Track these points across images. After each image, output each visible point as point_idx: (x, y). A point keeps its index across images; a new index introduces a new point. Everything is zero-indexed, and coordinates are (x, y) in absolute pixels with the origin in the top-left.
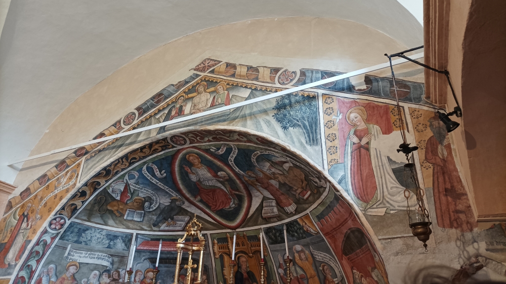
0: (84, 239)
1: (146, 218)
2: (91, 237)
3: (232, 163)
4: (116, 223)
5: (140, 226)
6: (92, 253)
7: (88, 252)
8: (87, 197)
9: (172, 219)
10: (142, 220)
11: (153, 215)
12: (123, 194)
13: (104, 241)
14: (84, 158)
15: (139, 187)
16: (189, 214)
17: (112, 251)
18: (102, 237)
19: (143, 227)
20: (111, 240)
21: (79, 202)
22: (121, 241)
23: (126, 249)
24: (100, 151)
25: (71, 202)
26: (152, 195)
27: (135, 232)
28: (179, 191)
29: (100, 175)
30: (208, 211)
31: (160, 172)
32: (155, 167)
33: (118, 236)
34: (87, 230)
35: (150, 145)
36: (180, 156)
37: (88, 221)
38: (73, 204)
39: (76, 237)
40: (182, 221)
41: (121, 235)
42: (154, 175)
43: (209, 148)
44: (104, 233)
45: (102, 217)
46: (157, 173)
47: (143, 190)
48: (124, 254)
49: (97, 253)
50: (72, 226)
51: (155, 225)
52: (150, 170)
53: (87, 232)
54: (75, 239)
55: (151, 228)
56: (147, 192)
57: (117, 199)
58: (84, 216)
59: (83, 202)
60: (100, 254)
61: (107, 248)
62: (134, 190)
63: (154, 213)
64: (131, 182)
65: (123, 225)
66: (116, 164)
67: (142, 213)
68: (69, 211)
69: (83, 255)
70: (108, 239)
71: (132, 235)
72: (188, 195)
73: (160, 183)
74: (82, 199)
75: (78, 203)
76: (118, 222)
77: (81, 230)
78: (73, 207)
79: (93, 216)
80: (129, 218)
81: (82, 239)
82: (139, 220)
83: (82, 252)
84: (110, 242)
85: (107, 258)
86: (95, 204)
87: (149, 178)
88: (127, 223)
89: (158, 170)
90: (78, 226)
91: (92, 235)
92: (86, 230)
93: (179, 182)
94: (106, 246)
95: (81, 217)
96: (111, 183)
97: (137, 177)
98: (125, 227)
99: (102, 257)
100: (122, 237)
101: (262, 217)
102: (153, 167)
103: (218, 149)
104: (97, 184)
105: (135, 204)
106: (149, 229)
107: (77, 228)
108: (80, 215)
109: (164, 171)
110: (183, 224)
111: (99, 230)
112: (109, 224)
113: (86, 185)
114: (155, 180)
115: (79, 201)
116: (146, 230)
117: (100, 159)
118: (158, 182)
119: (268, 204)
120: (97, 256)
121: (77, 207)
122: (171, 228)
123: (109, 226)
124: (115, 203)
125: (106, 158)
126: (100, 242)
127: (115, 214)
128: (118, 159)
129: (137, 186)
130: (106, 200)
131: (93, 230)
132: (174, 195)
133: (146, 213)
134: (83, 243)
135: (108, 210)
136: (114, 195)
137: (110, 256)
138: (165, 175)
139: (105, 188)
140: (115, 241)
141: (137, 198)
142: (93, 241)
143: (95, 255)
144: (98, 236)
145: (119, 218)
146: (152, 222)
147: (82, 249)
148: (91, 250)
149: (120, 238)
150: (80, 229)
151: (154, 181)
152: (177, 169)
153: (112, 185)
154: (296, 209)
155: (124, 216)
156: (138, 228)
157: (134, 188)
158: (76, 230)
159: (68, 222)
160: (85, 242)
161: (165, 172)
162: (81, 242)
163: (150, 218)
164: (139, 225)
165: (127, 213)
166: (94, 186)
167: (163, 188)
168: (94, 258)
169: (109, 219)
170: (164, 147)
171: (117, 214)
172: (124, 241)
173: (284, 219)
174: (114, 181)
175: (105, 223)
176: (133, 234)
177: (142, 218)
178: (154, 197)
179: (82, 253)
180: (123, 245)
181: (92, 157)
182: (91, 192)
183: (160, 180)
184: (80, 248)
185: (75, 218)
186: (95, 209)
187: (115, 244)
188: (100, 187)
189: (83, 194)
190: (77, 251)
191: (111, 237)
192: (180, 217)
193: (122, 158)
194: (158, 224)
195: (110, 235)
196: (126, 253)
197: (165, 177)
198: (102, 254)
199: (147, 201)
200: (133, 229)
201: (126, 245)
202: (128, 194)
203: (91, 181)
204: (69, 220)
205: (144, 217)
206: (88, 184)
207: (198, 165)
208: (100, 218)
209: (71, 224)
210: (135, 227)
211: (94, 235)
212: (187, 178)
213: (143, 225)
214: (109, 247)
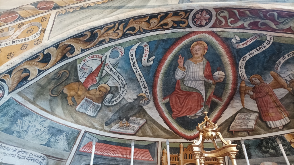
0: (18, 129)
1: (100, 114)
2: (29, 126)
3: (242, 62)
4: (65, 114)
5: (91, 123)
6: (23, 150)
7: (18, 149)
8: (48, 66)
9: (128, 119)
10: (95, 115)
11: (110, 111)
12: (92, 75)
13: (43, 134)
14: (53, 13)
15: (114, 70)
16: (146, 117)
17: (50, 151)
18: (43, 129)
19: (95, 124)
20: (53, 135)
21: (35, 70)
22: (65, 138)
23: (68, 149)
24: (82, 8)
25: (26, 67)
26: (122, 86)
27: (83, 129)
28: (153, 87)
29: (81, 38)
30: (167, 116)
31: (149, 58)
32: (147, 48)
33: (63, 131)
34: (27, 115)
35: (165, 15)
36: (186, 41)
37: (32, 103)
38: (26, 70)
39: (9, 123)
40: (136, 123)
41: (66, 130)
42: (139, 60)
43: (232, 37)
44: (47, 124)
45: (50, 101)
46: (145, 59)
47: (115, 77)
48: (63, 156)
49: (30, 151)
50: (9, 105)
51: (107, 124)
52: (140, 52)
53: (25, 119)
54: (6, 126)
55: (103, 126)
56: (119, 81)
57: (81, 80)
58: (32, 93)
59: (40, 71)
60: (34, 153)
61: (45, 145)
62: (108, 74)
63: (112, 109)
64: (110, 62)
65: (72, 117)
66: (109, 29)
67: (98, 106)
68: (16, 79)
69: (10, 152)
70: (49, 133)
71: (79, 132)
72: (159, 94)
73: (140, 72)
74: (41, 66)
75: (33, 70)
76: (67, 112)
77: (18, 115)
78: (25, 74)
79: (42, 96)
80: (82, 110)
81: (15, 128)
82: (92, 114)
83: (9, 147)
84: (51, 137)
85: (40, 160)
86: (53, 79)
87: (132, 63)
88: (77, 116)
89: (148, 54)
90: (17, 108)
91: (30, 124)
92: (24, 116)
93: (161, 76)
94: (45, 143)
95: (27, 93)
96: (86, 56)
97: (120, 56)
98: (73, 121)
99: (36, 158)
100: (67, 133)
101: (229, 129)
102: (145, 48)
103: (242, 40)
104: (69, 51)
105: (98, 93)
106: (100, 128)
107: (14, 109)
108: (27, 91)
109: (154, 57)
110: (137, 127)
111: (42, 119)
112: (56, 113)
113: (56, 46)
114: (137, 66)
115: (37, 68)
116: (96, 128)
117: (86, 17)
118: (139, 70)
119: (243, 117)
120: (28, 155)
121: (28, 76)
122: (122, 131)
123: (56, 115)
124: (75, 86)
125: (95, 17)
126: (37, 136)
127: (67, 101)
128: (115, 23)
129: (113, 69)
130: (68, 78)
131: (34, 117)
132: (145, 91)
133: (103, 107)
134: (15, 134)
135: (62, 92)
136: (80, 74)
137: (45, 157)
138: (152, 62)
139: (76, 60)
140: (57, 138)
141: (103, 85)
142: (30, 134)
143: (26, 153)
144: (38, 126)
145: (70, 107)
146: (105, 120)
147: (10, 143)
148: (24, 146)
149: (64, 133)
150: (17, 112)
151: (136, 68)
152: (169, 58)
153: (87, 58)
154: (286, 125)
155: (77, 105)
156: (89, 124)
157: (108, 71)
158: (12, 112)
159: (7, 97)
160: (18, 132)
161: (153, 60)
162: (13, 132)
163: (105, 114)
164: (91, 120)
165: (81, 103)
166: (65, 52)
167: (139, 79)
168: (24, 158)
169: (58, 106)
170: (177, 24)
171: (70, 102)
172: (68, 139)
173: (260, 134)
174: (91, 54)
175: (51, 110)
176: (81, 130)
177: (96, 113)
178: (122, 89)
179: (9, 149)
180: (66, 143)
181: (67, 13)
182: (56, 60)
183: (142, 68)
184: (10, 141)
185: (19, 93)
186: (49, 87)
187: (56, 141)
188: (71, 56)
189: (46, 58)
190: (3, 145)
191: (54, 131)
192: (135, 119)
193: (120, 22)
194: (111, 123)
195: (53, 128)
196: (66, 154)
197: (150, 67)
198: (36, 153)
199: (111, 93)
200: (82, 125)
201: (69, 144)
202: (97, 78)
203: (66, 43)
204: (9, 93)
205: (99, 111)
206: (60, 46)
207: (199, 58)
208: (48, 102)
209: (9, 101)
210: (85, 122)
211: (34, 124)
212: (172, 73)
213: (94, 122)
214: (48, 145)
